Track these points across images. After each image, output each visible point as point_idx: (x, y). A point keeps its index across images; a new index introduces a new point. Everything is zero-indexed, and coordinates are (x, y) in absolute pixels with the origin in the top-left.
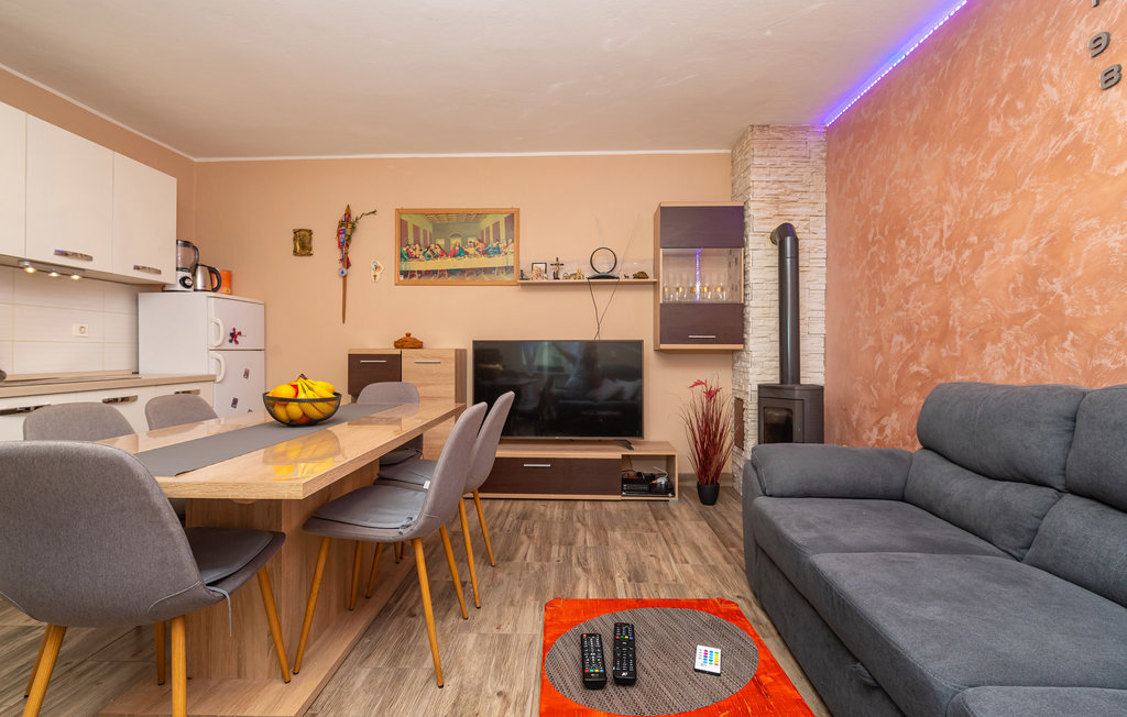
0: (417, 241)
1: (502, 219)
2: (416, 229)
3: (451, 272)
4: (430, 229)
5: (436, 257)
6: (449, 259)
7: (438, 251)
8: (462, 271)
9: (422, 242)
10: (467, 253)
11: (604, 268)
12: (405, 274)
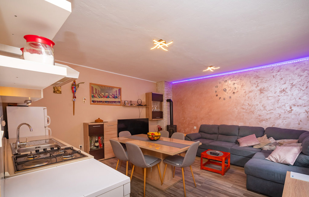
0: (96, 93)
1: (117, 90)
2: (96, 89)
3: (106, 102)
4: (100, 90)
5: (102, 97)
6: (105, 98)
7: (102, 96)
8: (109, 102)
9: (98, 93)
10: (110, 97)
11: (140, 103)
12: (93, 101)
